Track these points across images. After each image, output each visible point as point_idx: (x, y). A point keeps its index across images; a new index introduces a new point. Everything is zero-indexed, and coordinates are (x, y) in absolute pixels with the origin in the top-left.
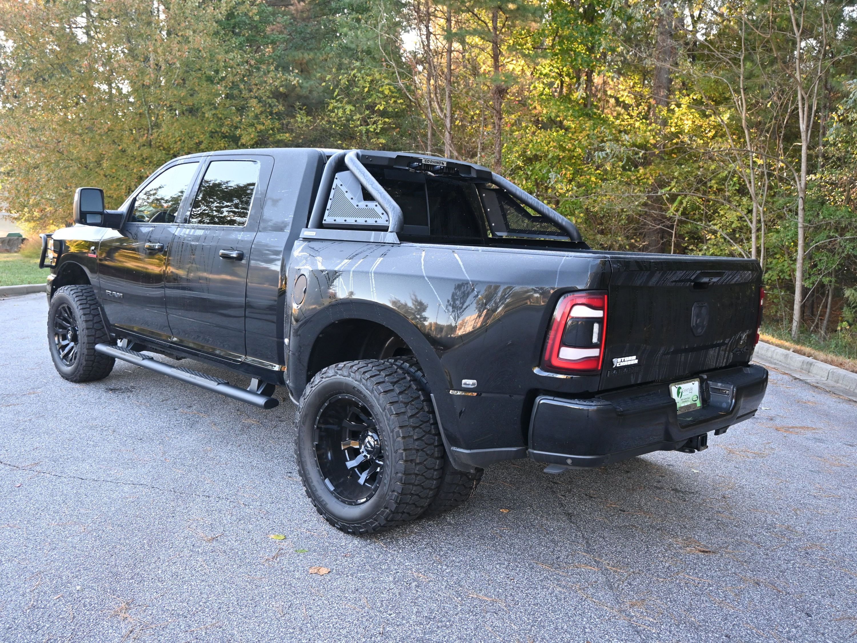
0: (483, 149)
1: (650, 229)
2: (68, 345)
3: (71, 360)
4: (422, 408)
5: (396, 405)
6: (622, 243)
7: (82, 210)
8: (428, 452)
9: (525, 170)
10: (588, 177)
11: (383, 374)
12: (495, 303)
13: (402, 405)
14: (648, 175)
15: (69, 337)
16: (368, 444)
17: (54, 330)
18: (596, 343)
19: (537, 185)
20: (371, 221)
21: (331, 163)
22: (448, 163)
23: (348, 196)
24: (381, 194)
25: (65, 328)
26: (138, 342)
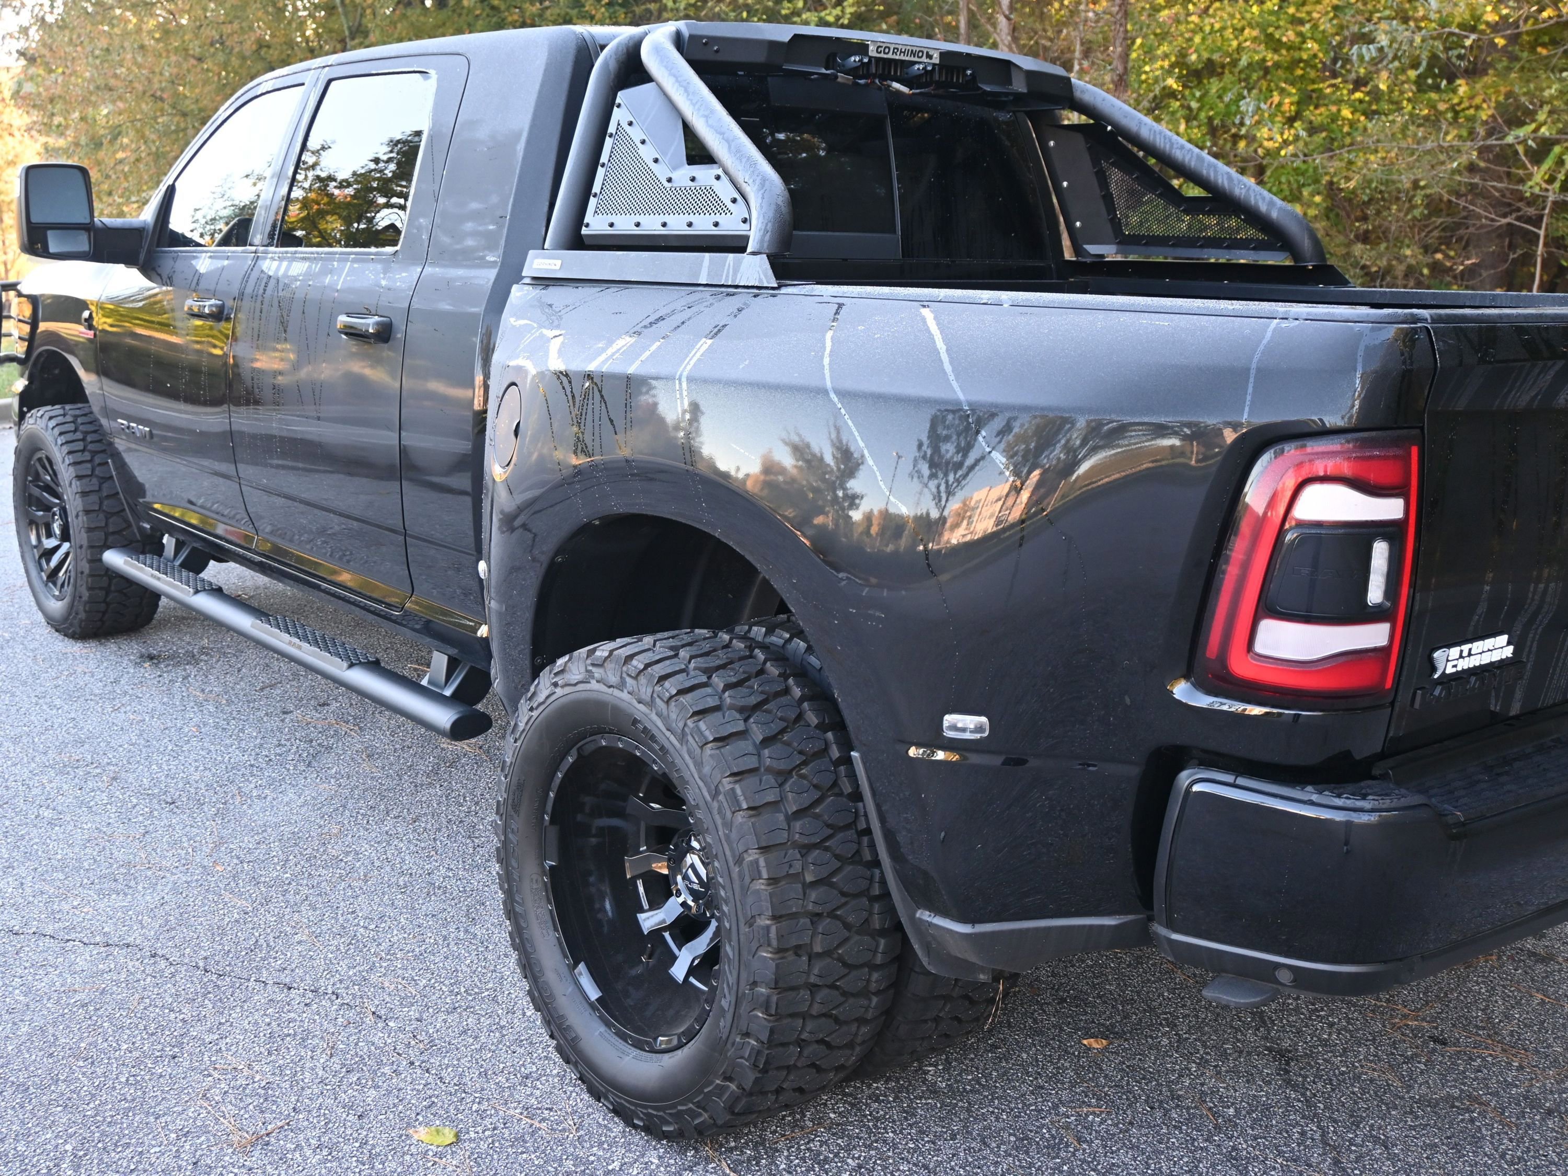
0: (1086, 54)
1: (1482, 226)
2: (57, 548)
3: (62, 585)
4: (835, 784)
5: (751, 781)
6: (1413, 262)
7: (34, 219)
8: (850, 919)
9: (1183, 97)
10: (1334, 109)
11: (718, 681)
12: (1068, 449)
13: (769, 779)
14: (1478, 100)
15: (58, 532)
16: (690, 872)
17: (27, 514)
18: (1378, 606)
19: (1213, 131)
20: (703, 225)
21: (606, 64)
22: (944, 55)
23: (647, 153)
24: (729, 141)
25: (47, 508)
26: (197, 545)
